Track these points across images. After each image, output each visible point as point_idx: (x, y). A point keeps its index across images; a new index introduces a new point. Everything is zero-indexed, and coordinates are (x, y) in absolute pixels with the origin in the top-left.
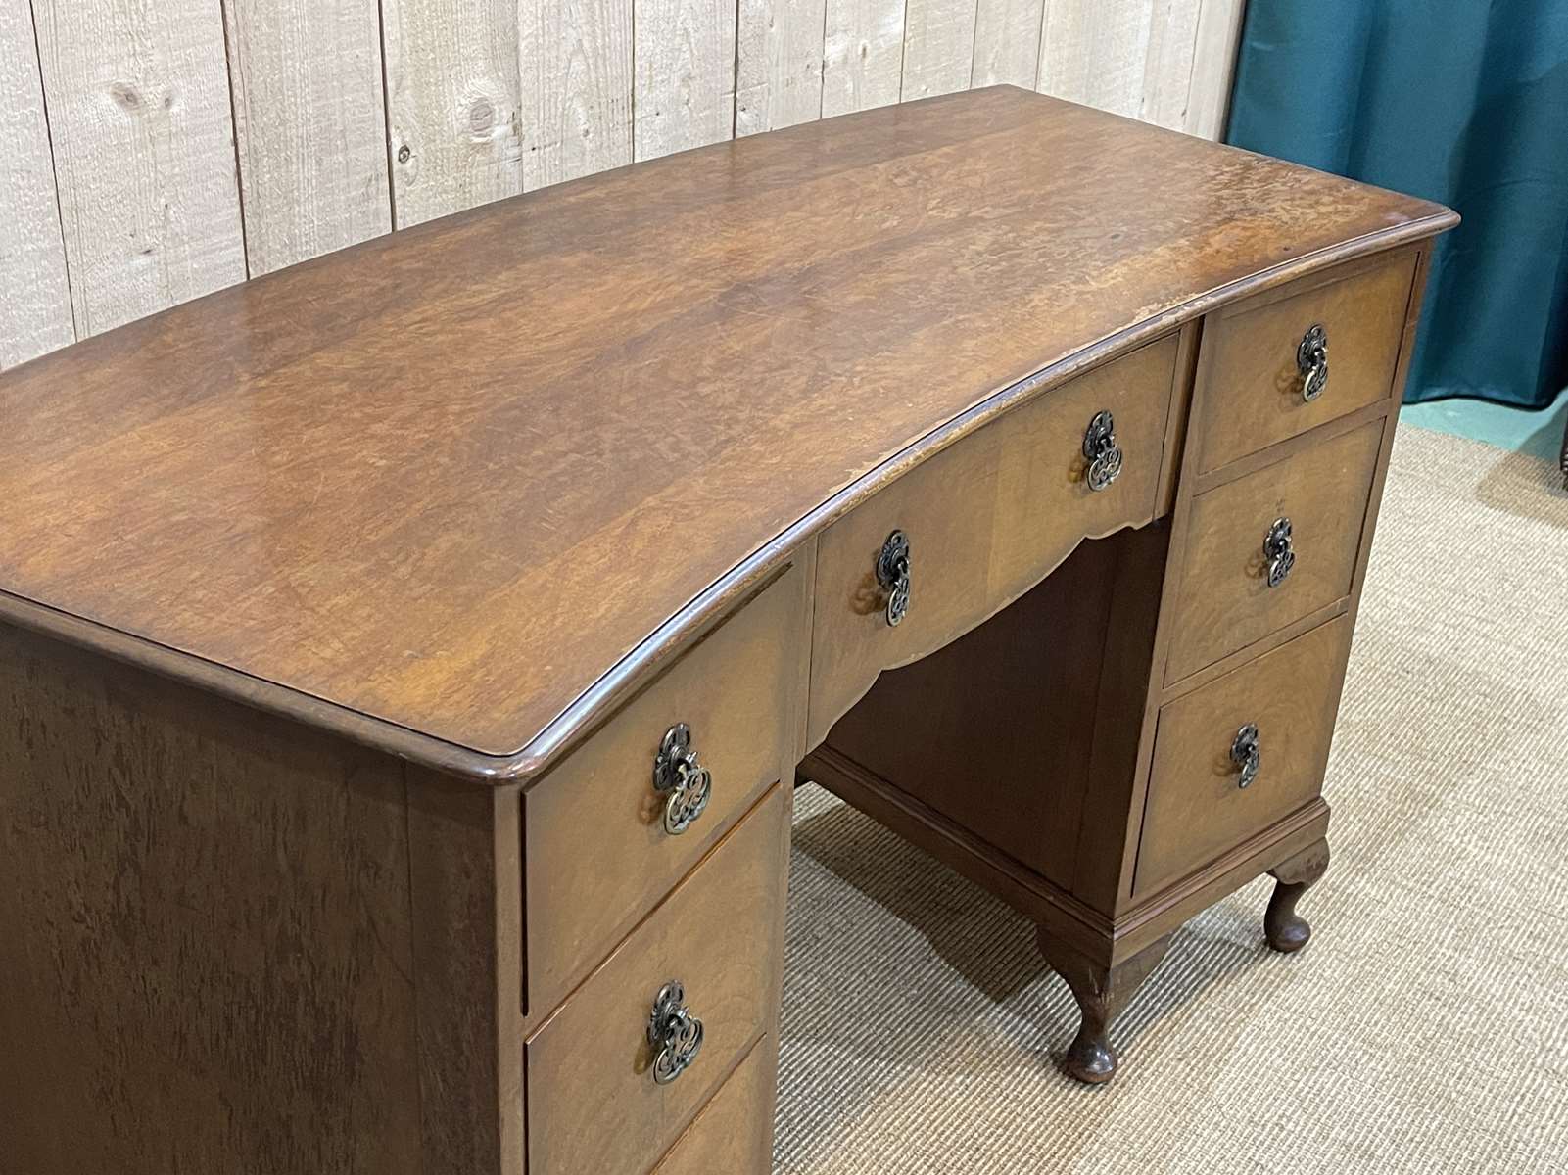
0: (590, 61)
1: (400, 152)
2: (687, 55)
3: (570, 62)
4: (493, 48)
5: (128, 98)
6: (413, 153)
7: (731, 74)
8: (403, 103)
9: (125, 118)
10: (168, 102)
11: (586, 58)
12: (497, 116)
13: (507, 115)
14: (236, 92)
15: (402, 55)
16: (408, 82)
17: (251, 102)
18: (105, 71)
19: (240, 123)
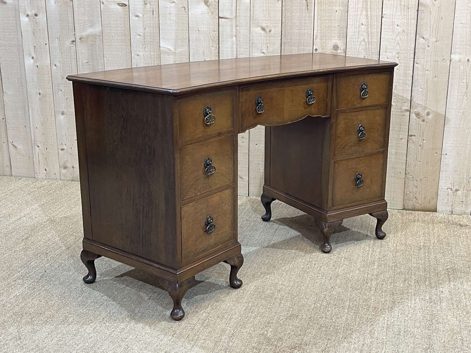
0: (367, 43)
1: (315, 49)
2: (399, 48)
3: (361, 42)
4: (340, 36)
5: (263, 29)
6: (318, 50)
7: (413, 55)
8: (317, 41)
9: (263, 32)
10: (270, 31)
11: (366, 42)
12: (340, 48)
13: (342, 49)
14: (282, 32)
15: (317, 33)
16: (319, 37)
17: (285, 34)
18: (260, 25)
19: (283, 37)
